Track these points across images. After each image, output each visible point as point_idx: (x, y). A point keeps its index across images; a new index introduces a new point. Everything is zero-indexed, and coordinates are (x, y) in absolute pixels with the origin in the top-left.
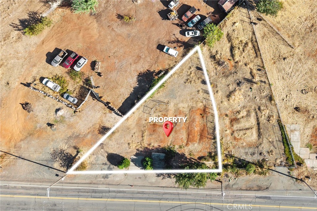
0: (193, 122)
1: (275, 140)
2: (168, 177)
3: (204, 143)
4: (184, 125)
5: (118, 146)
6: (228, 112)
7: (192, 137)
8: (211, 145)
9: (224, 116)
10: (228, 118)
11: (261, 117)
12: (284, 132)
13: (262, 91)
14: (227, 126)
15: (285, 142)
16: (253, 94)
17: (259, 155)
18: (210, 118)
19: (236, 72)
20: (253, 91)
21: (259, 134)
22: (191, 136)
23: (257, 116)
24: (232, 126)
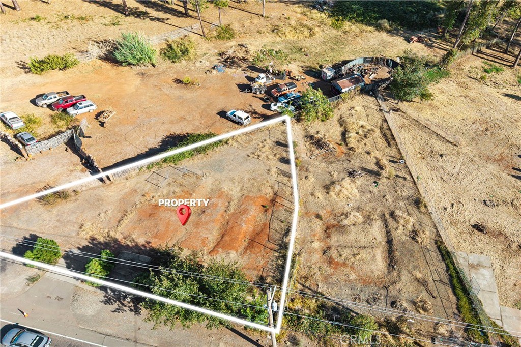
0: (243, 215)
1: (431, 279)
2: (131, 310)
3: (254, 256)
4: (220, 216)
5: (57, 224)
6: (322, 213)
7: (230, 240)
8: (270, 262)
9: (313, 217)
10: (320, 223)
11: (397, 229)
12: (453, 264)
14: (315, 235)
15: (458, 286)
16: (379, 191)
17: (389, 306)
18: (282, 214)
19: (348, 160)
20: (380, 187)
21: (391, 261)
22: (227, 238)
23: (387, 227)
24: (328, 236)
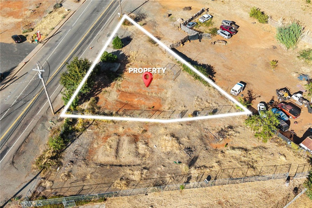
0: (145, 98)
1: (85, 184)
3: (114, 105)
4: (144, 91)
6: (149, 133)
7: (126, 96)
11: (130, 170)
13: (173, 175)
14: (129, 129)
16: (169, 163)
17: (71, 159)
18: (146, 114)
19: (207, 149)
20: (175, 165)
21: (104, 165)
22: (128, 95)
23: (134, 165)
24: (128, 136)
